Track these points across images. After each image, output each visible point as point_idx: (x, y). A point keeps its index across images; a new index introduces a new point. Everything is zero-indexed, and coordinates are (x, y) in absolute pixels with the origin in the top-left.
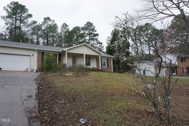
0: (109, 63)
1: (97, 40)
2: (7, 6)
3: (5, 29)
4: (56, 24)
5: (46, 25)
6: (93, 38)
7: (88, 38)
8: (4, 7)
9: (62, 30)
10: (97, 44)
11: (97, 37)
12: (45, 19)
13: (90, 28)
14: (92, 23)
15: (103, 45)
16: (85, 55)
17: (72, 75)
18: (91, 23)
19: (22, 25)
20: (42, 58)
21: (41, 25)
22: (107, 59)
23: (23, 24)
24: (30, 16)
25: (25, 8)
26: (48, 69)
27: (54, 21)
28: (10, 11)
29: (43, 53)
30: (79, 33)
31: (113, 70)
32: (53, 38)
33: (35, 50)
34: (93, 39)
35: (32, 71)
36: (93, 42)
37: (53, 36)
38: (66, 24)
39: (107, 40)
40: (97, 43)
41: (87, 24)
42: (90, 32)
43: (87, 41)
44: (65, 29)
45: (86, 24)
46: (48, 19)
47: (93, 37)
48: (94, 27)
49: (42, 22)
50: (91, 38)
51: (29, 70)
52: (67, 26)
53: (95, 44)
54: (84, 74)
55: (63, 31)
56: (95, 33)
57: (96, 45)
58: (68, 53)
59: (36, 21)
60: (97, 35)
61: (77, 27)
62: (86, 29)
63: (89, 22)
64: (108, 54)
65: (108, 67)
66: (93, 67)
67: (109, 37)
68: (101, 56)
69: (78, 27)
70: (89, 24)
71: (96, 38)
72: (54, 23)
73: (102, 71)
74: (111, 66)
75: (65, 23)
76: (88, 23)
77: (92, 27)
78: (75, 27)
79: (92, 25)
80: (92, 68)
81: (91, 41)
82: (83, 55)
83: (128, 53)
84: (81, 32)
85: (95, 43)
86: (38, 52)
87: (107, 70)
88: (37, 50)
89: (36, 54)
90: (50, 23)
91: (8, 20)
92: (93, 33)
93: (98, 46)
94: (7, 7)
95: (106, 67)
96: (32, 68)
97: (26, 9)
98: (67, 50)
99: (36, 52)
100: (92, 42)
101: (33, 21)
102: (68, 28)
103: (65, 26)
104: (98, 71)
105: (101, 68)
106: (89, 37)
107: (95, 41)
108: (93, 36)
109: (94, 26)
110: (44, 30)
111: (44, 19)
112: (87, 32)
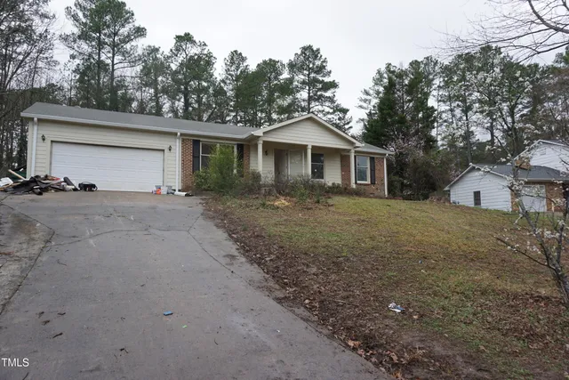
0: (377, 172)
1: (331, 100)
2: (75, 5)
3: (69, 72)
4: (209, 55)
5: (182, 58)
6: (321, 95)
7: (304, 95)
8: (67, 8)
9: (227, 70)
10: (331, 114)
11: (332, 90)
12: (179, 38)
13: (311, 66)
14: (318, 50)
15: (348, 115)
16: (310, 147)
17: (287, 204)
18: (315, 49)
19: (118, 58)
20: (196, 157)
21: (169, 57)
22: (372, 159)
23: (120, 57)
24: (140, 32)
25: (127, 8)
26: (222, 187)
27: (205, 45)
28: (84, 20)
29: (196, 143)
30: (276, 78)
31: (389, 191)
32: (199, 96)
33: (176, 134)
34: (319, 99)
35: (171, 193)
36: (320, 108)
37: (200, 91)
38: (240, 54)
39: (361, 100)
40: (331, 111)
41: (302, 53)
42: (312, 75)
43: (303, 104)
44: (238, 68)
45: (299, 52)
46: (187, 38)
47: (319, 93)
48: (324, 61)
49: (171, 50)
50: (315, 95)
51: (164, 191)
52: (243, 59)
53: (328, 113)
54: (318, 202)
55: (230, 74)
56: (327, 79)
57: (329, 116)
58: (264, 142)
59: (157, 47)
60: (333, 85)
61: (270, 60)
62: (301, 69)
63: (310, 48)
64: (371, 143)
65: (373, 182)
66: (333, 184)
67: (367, 89)
68: (356, 152)
69: (274, 61)
70: (310, 53)
71: (328, 94)
72: (205, 52)
73: (357, 193)
74: (383, 180)
75: (236, 51)
76: (305, 49)
77: (318, 63)
78: (265, 62)
79: (316, 56)
80: (330, 184)
81: (313, 104)
82: (304, 147)
83: (431, 142)
84: (281, 77)
85: (327, 109)
86: (183, 140)
87: (372, 191)
88: (181, 135)
89: (177, 145)
90: (193, 51)
91: (78, 47)
92: (321, 79)
93: (335, 117)
94: (74, 8)
95: (368, 182)
96: (169, 184)
97: (127, 12)
98: (262, 135)
99: (178, 141)
100: (316, 106)
101: (149, 46)
102: (245, 64)
103: (236, 58)
104: (348, 193)
105: (354, 186)
106: (309, 93)
107: (327, 104)
108: (319, 90)
109: (323, 57)
110: (176, 72)
111: (175, 41)
112: (303, 77)
